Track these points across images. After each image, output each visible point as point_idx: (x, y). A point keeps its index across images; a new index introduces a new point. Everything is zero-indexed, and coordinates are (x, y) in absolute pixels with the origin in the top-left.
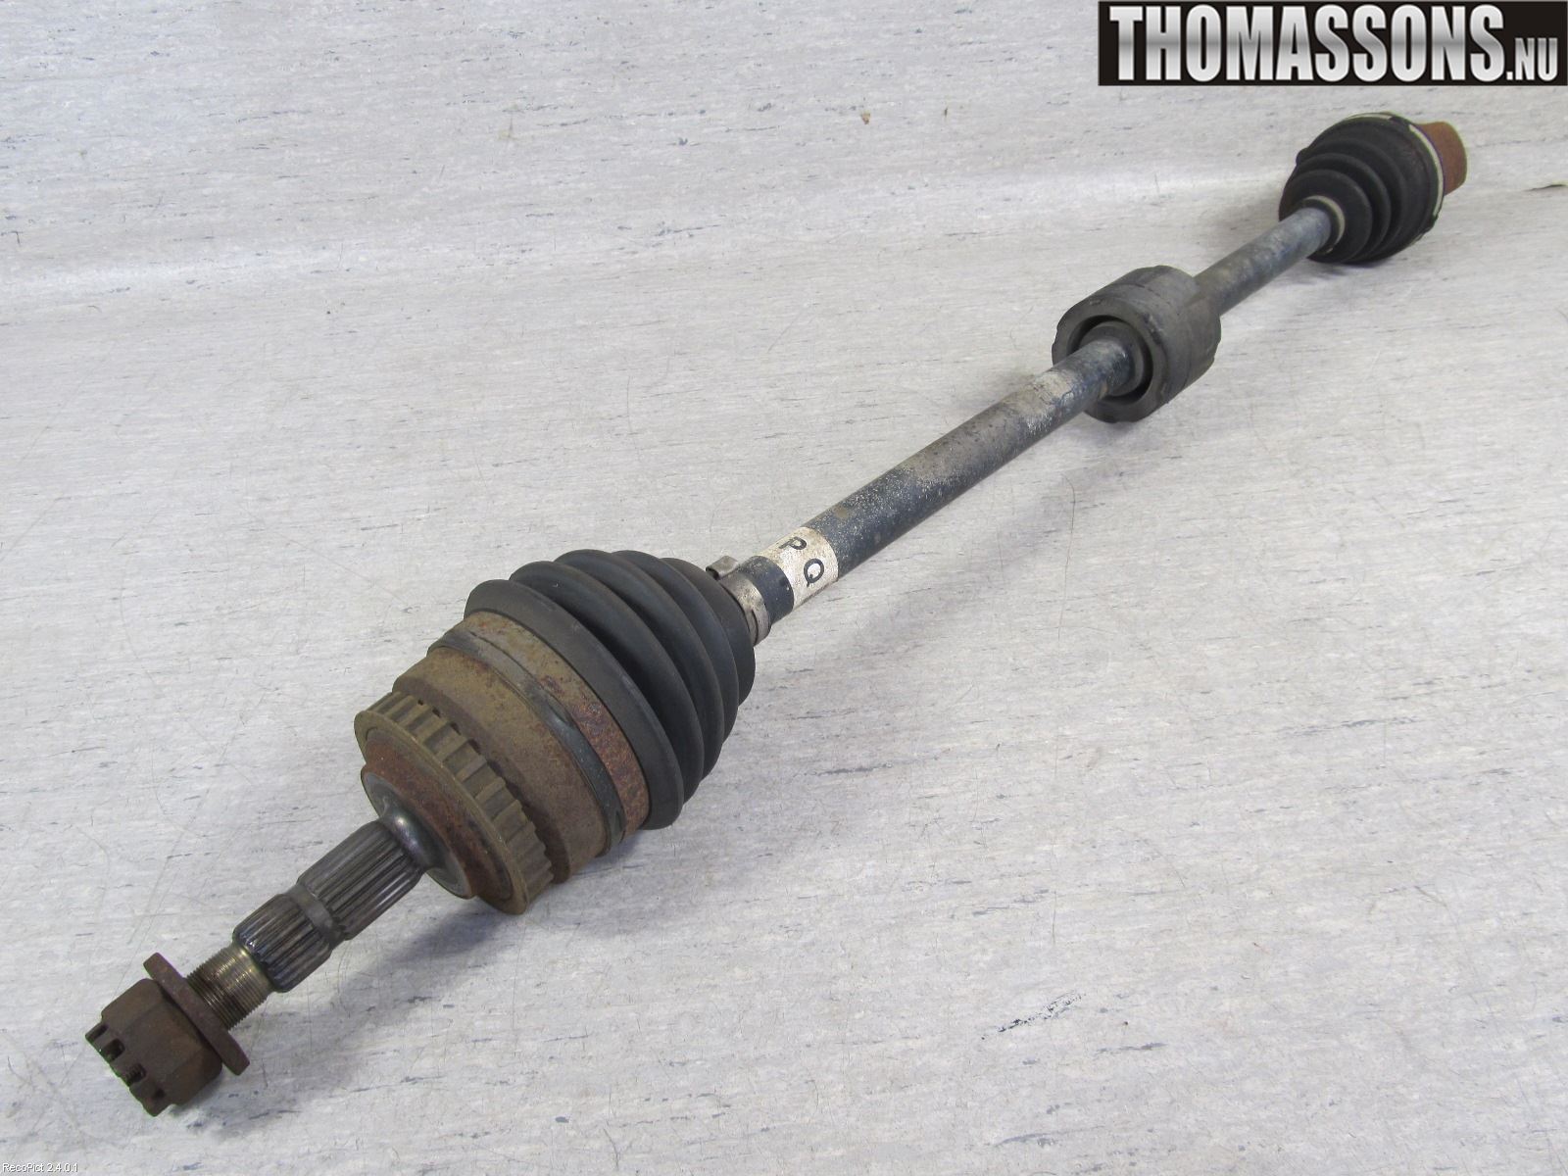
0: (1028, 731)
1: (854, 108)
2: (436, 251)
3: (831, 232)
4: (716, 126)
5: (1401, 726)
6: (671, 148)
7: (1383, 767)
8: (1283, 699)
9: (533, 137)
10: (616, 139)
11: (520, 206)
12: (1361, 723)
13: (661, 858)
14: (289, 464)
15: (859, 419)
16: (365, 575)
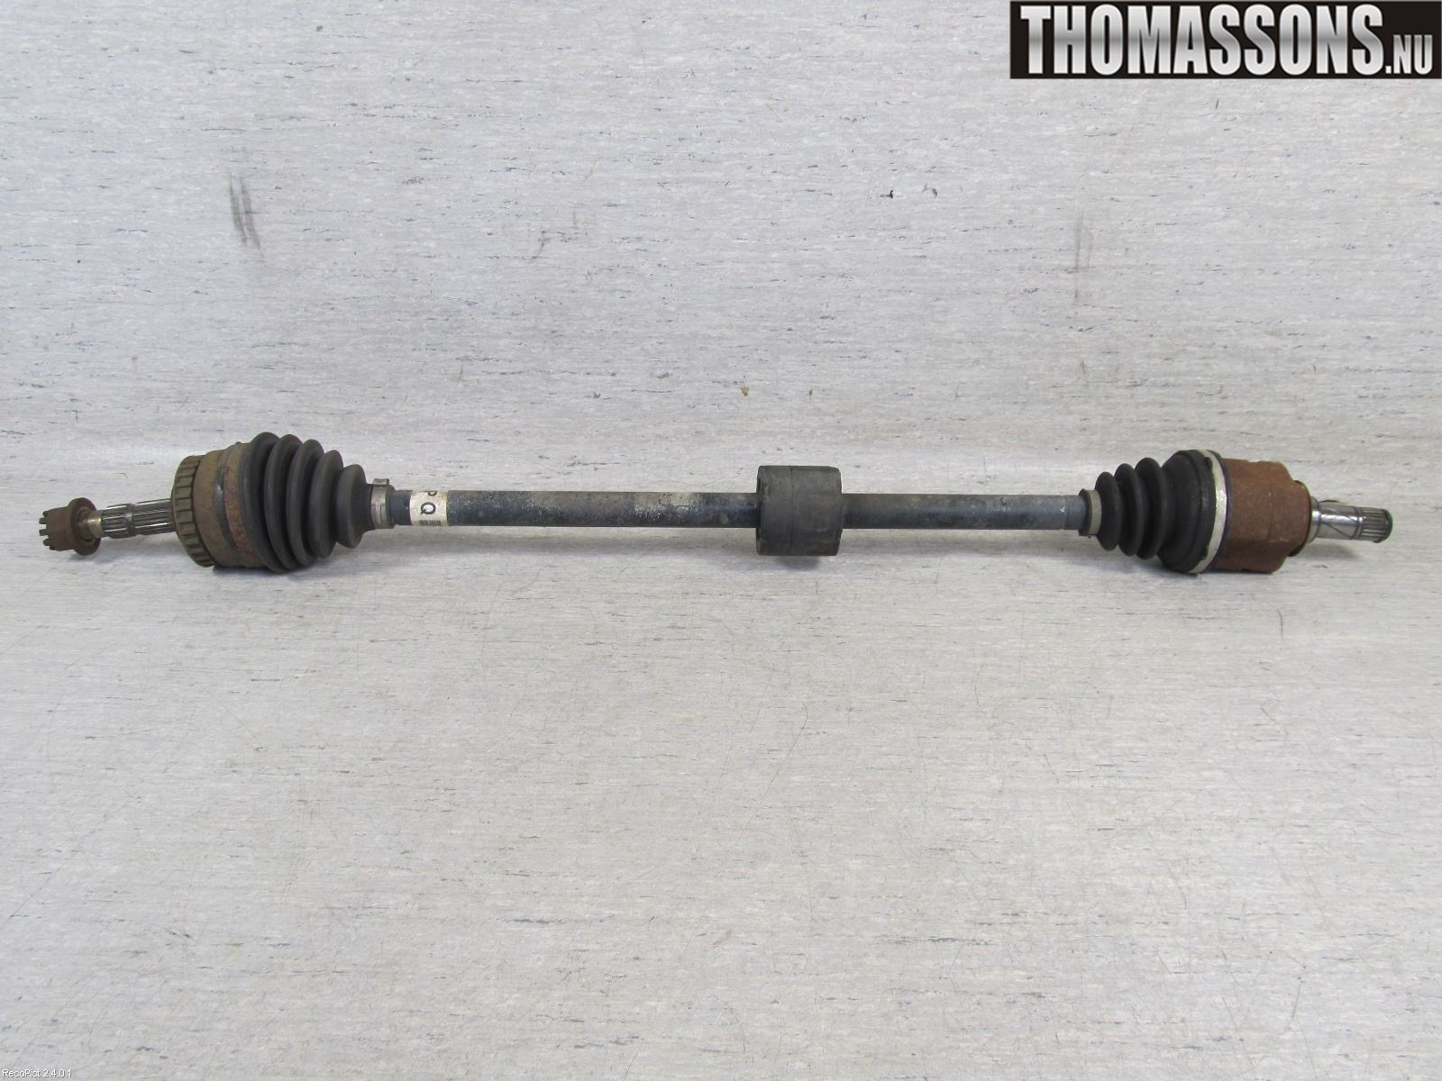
0: (681, 910)
1: (736, 383)
2: (393, 460)
3: (709, 478)
4: (624, 386)
5: (977, 947)
6: (586, 399)
7: (946, 978)
8: (892, 912)
9: (478, 380)
10: (544, 388)
11: (463, 431)
12: (944, 940)
13: (363, 968)
14: (219, 621)
15: (665, 638)
16: (239, 717)
